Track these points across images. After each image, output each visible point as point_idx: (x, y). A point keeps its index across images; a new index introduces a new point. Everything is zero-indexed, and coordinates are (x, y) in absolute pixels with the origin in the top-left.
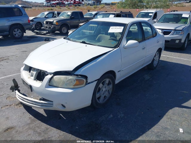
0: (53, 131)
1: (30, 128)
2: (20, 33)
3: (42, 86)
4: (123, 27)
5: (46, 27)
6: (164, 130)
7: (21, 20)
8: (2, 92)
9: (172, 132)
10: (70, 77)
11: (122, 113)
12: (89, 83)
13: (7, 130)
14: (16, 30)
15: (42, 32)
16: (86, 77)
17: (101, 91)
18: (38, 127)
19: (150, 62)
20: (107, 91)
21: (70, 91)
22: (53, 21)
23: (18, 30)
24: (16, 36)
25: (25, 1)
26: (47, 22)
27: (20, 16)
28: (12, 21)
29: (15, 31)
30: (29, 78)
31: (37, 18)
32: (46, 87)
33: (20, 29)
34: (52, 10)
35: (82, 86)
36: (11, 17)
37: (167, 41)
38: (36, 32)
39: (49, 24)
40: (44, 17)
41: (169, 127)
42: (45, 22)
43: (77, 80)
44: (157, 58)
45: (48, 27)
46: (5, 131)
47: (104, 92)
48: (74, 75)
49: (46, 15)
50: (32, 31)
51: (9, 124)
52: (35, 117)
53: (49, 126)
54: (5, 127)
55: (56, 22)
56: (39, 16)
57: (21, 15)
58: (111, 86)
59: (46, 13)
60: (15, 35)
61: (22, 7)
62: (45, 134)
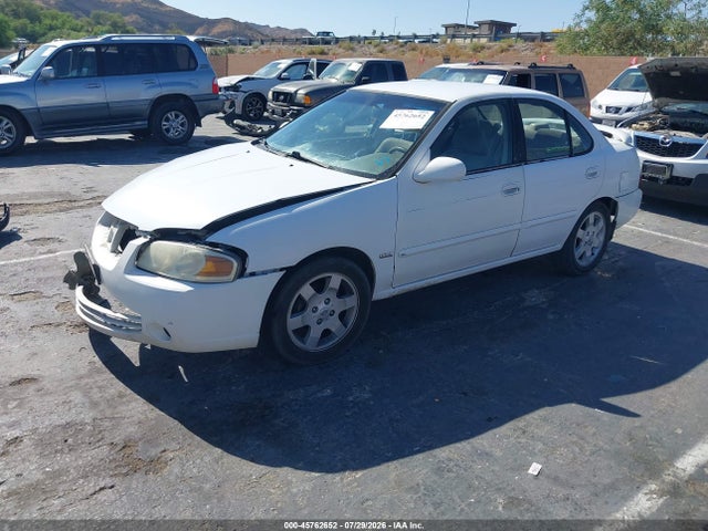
0: (134, 404)
1: (77, 387)
2: (182, 125)
3: (117, 267)
4: (432, 113)
5: (273, 113)
6: (475, 458)
7: (190, 84)
8: (55, 290)
9: (497, 468)
10: (192, 248)
11: (367, 388)
12: (253, 274)
13: (19, 382)
14: (171, 115)
15: (258, 126)
16: (241, 255)
17: (309, 309)
18: (100, 387)
19: (559, 247)
20: (336, 315)
21: (183, 288)
22: (296, 92)
23: (177, 116)
24: (170, 135)
25: (246, 24)
26: (277, 95)
27: (189, 69)
28: (160, 85)
29: (167, 120)
30: (103, 245)
31: (253, 79)
32: (128, 271)
33: (183, 113)
34: (322, 53)
35: (225, 278)
36: (159, 75)
37: (684, 179)
38: (238, 126)
39: (283, 101)
40: (274, 75)
41: (498, 453)
42: (270, 95)
43: (208, 258)
44: (592, 236)
45: (279, 109)
46: (12, 384)
47: (322, 314)
48: (206, 244)
49: (284, 71)
50: (228, 123)
51: (30, 369)
52: (104, 363)
53: (129, 391)
54: (17, 374)
55: (306, 94)
56: (260, 73)
57: (192, 66)
58: (352, 302)
59: (284, 63)
60: (168, 130)
61: (197, 41)
62: (110, 406)
